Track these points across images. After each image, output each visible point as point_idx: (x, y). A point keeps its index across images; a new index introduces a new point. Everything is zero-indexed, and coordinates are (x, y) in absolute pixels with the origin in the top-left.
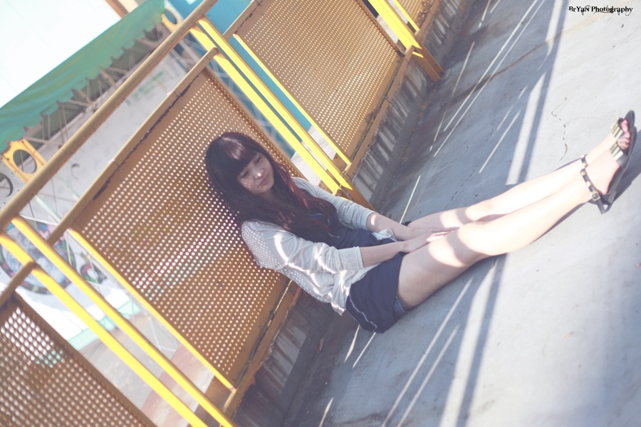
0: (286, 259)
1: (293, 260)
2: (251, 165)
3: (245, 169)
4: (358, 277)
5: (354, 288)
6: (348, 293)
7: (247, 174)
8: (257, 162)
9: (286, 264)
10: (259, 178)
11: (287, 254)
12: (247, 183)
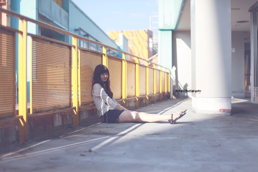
0: (101, 95)
1: (102, 96)
2: (105, 73)
3: (104, 73)
4: (112, 109)
5: (109, 110)
6: (107, 111)
7: (103, 75)
8: (107, 74)
9: (101, 96)
10: (105, 77)
11: (102, 94)
12: (102, 76)
